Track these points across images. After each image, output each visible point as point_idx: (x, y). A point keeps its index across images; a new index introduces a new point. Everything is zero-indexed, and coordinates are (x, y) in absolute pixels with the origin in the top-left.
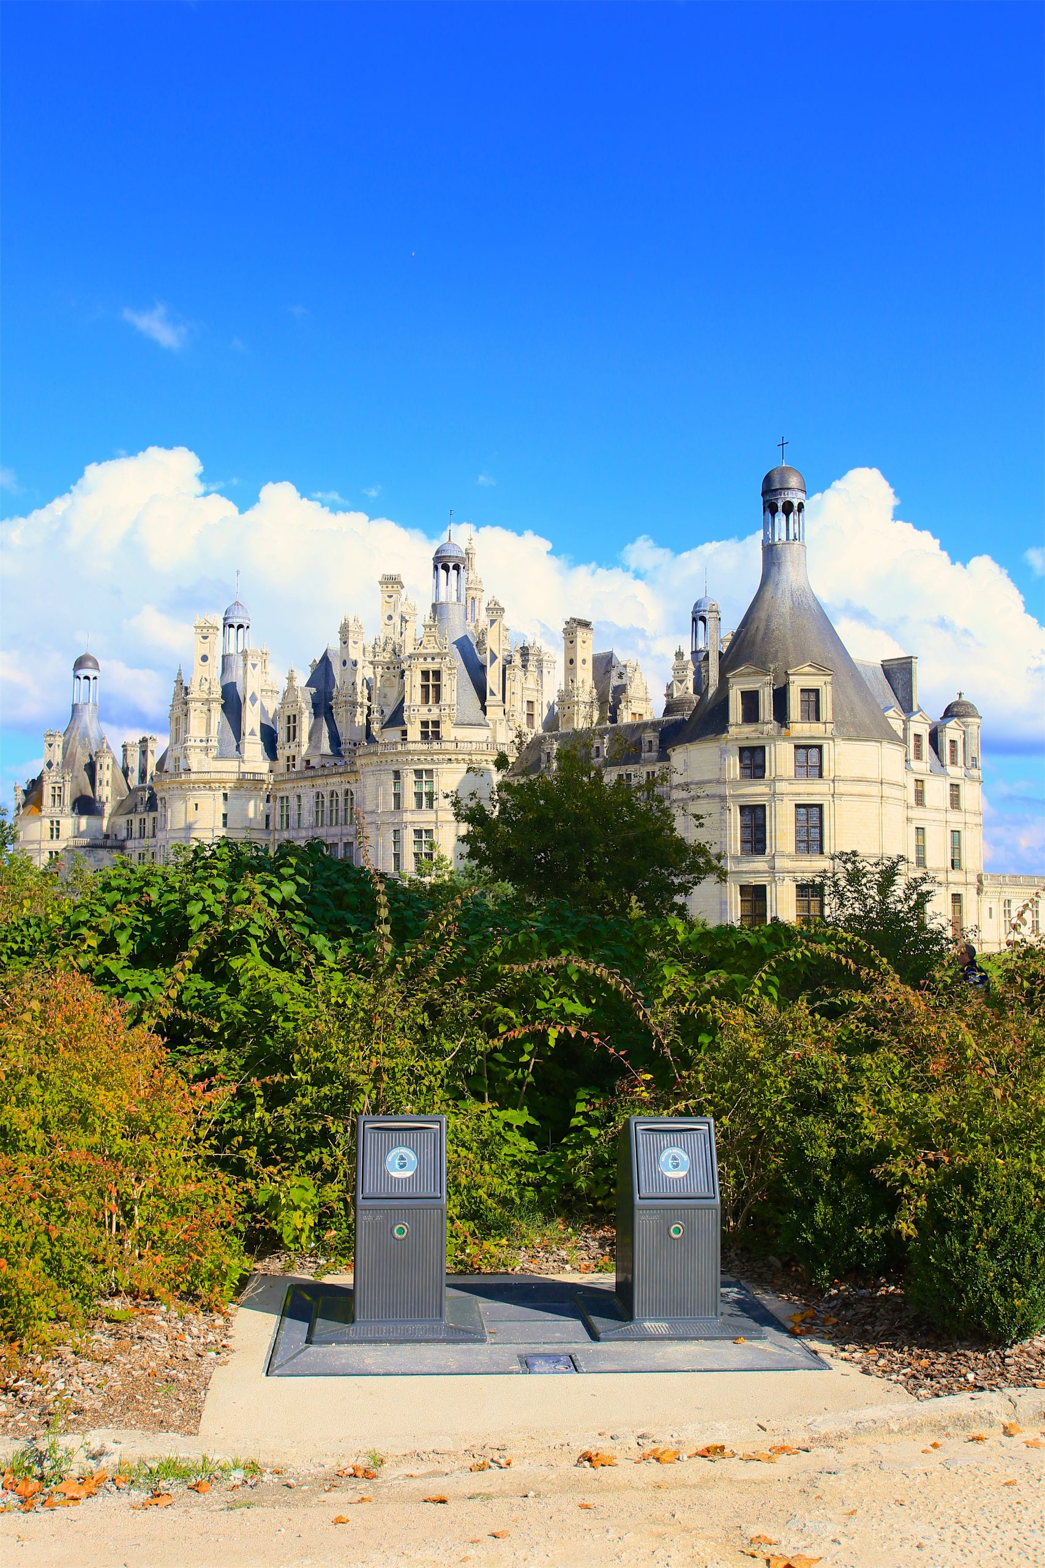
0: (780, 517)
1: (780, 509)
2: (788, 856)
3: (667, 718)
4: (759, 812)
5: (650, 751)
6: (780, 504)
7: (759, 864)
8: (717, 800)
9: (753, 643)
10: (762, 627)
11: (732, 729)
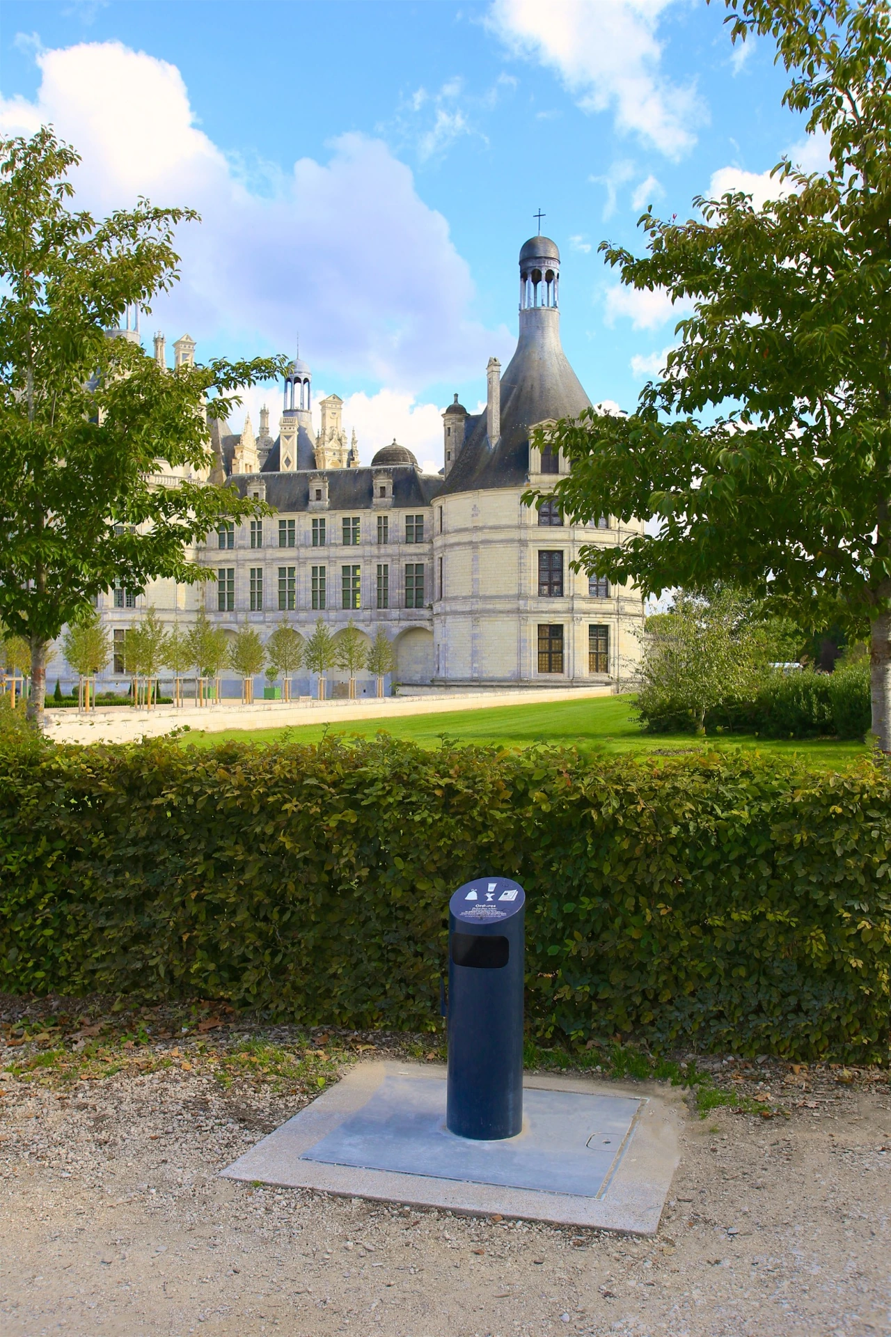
0: (542, 284)
1: (544, 276)
2: (584, 598)
3: (375, 467)
4: (557, 557)
5: (383, 496)
6: (544, 272)
7: (558, 604)
8: (516, 544)
9: (531, 400)
10: (536, 385)
11: (532, 478)
